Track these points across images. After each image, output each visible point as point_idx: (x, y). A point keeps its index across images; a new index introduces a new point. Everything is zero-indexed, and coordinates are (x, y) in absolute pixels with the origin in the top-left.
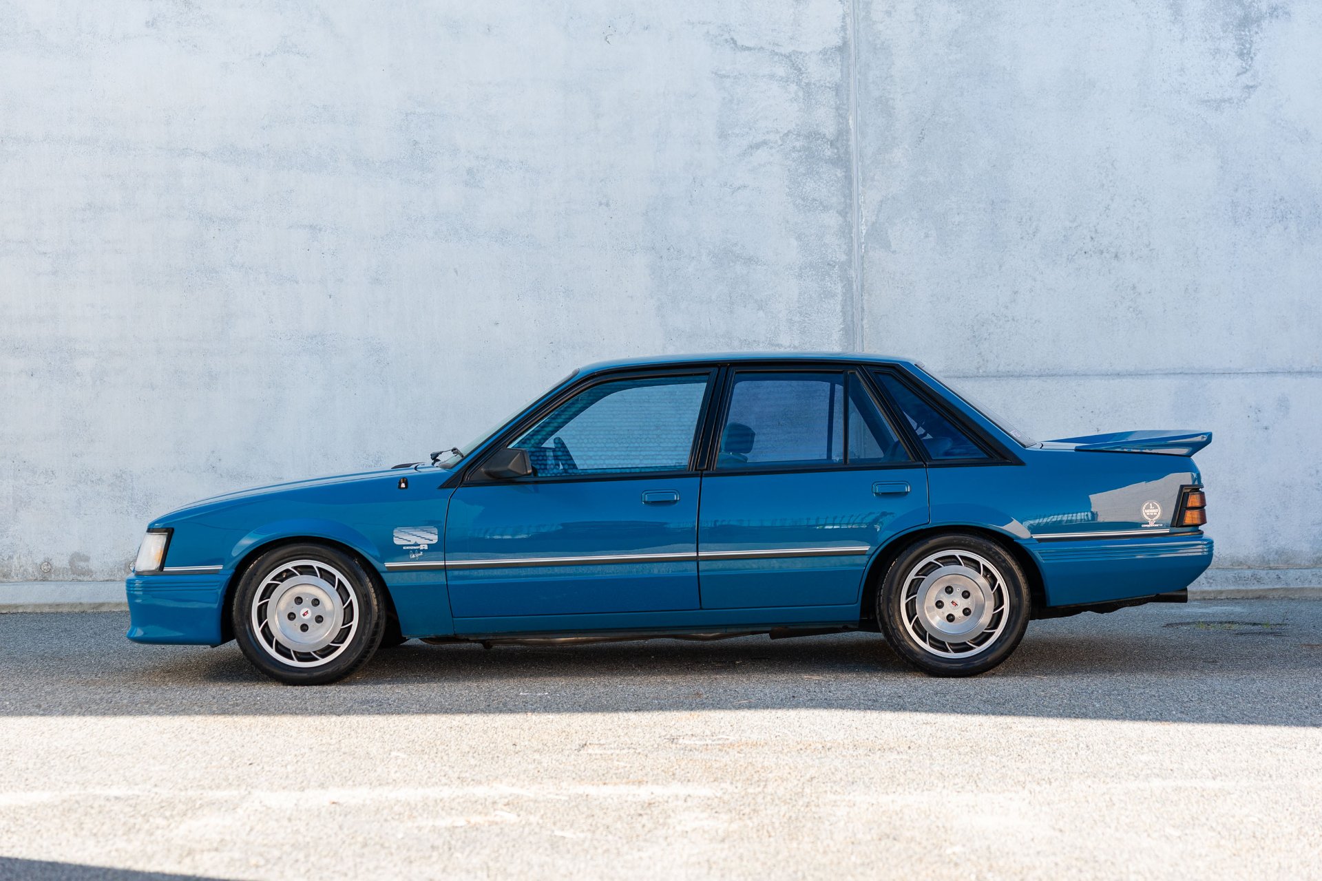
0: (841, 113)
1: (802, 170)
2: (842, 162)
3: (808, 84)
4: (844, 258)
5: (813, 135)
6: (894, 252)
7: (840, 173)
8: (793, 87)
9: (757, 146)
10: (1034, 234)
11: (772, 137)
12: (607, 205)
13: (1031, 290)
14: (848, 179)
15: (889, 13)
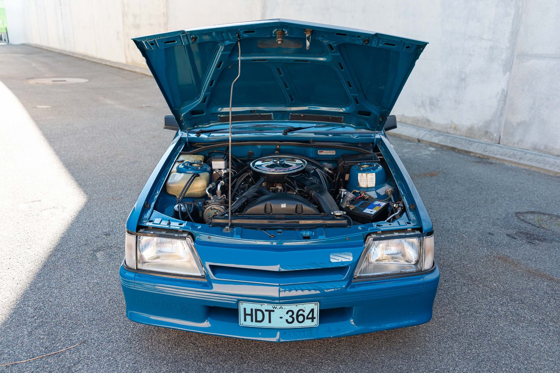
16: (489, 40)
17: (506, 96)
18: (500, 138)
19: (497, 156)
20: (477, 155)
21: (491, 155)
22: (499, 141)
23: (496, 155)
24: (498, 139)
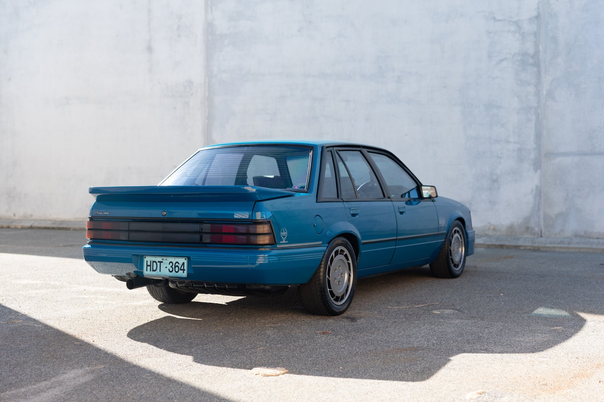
0: (536, 44)
1: (520, 69)
2: (537, 64)
3: (523, 33)
4: (536, 105)
5: (525, 54)
6: (557, 102)
8: (517, 35)
9: (502, 60)
11: (509, 56)
12: (446, 87)
14: (539, 72)
16: (516, 143)
17: (540, 192)
18: (541, 231)
19: (547, 245)
20: (527, 248)
21: (541, 245)
22: (541, 234)
23: (546, 244)
24: (540, 233)
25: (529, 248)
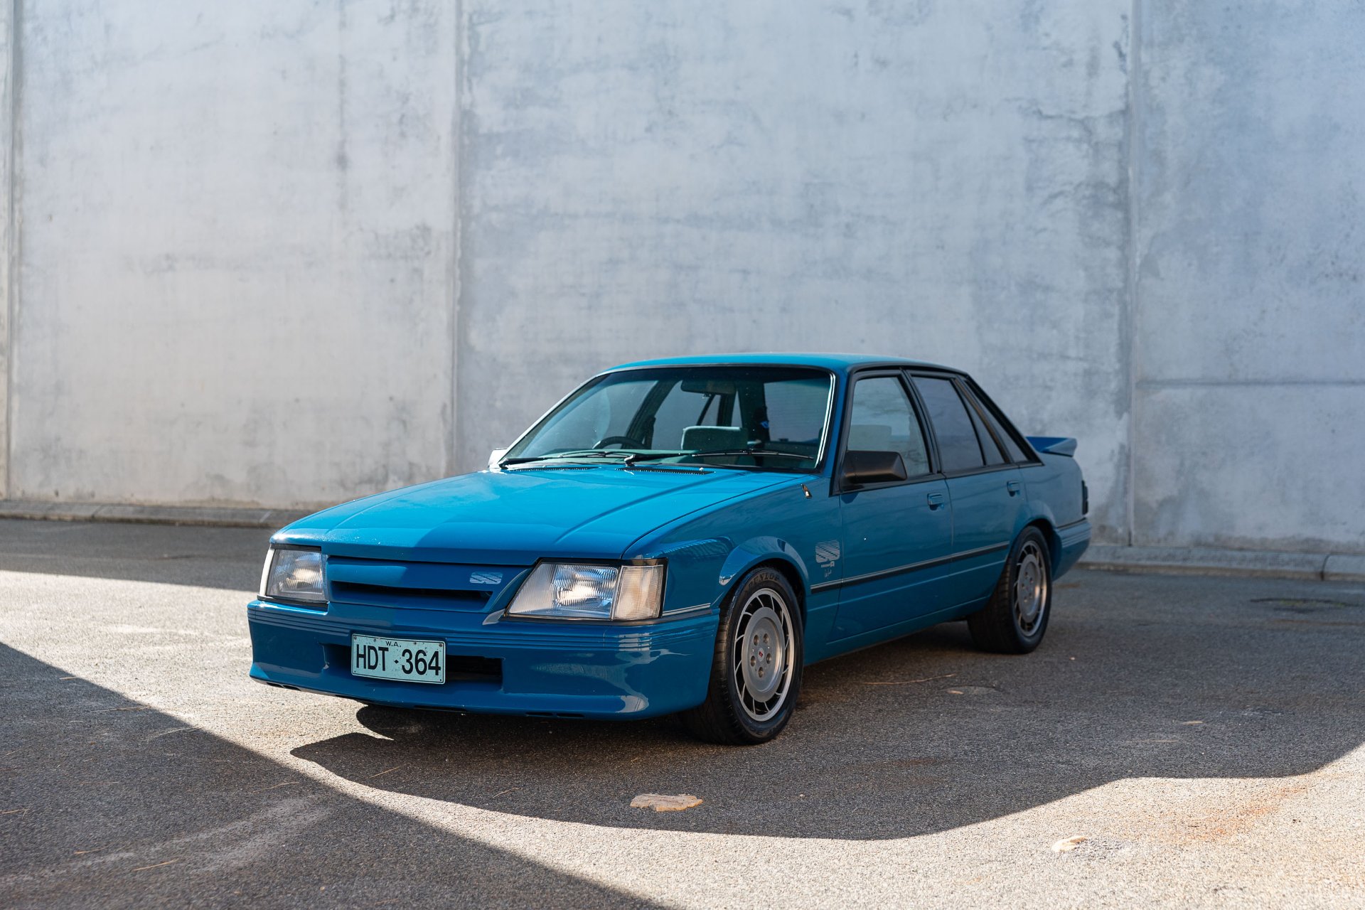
0: (1122, 166)
1: (1090, 213)
2: (1123, 205)
3: (1097, 144)
4: (1120, 285)
5: (1099, 185)
6: (1162, 279)
7: (1120, 215)
8: (1085, 146)
9: (1054, 196)
10: (1282, 260)
11: (1067, 188)
12: (943, 247)
13: (1277, 310)
14: (1127, 221)
15: (1163, 79)
16: (1081, 359)
17: (1128, 457)
18: (1130, 534)
19: (1143, 562)
20: (1102, 568)
21: (1130, 562)
22: (1130, 540)
23: (1139, 560)
24: (1127, 538)
25: (1106, 567)
